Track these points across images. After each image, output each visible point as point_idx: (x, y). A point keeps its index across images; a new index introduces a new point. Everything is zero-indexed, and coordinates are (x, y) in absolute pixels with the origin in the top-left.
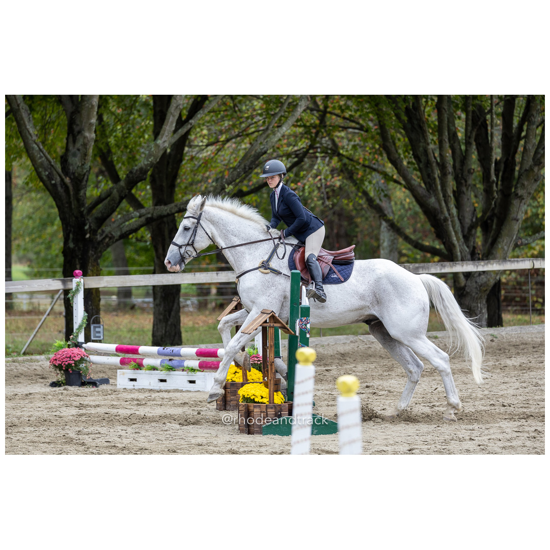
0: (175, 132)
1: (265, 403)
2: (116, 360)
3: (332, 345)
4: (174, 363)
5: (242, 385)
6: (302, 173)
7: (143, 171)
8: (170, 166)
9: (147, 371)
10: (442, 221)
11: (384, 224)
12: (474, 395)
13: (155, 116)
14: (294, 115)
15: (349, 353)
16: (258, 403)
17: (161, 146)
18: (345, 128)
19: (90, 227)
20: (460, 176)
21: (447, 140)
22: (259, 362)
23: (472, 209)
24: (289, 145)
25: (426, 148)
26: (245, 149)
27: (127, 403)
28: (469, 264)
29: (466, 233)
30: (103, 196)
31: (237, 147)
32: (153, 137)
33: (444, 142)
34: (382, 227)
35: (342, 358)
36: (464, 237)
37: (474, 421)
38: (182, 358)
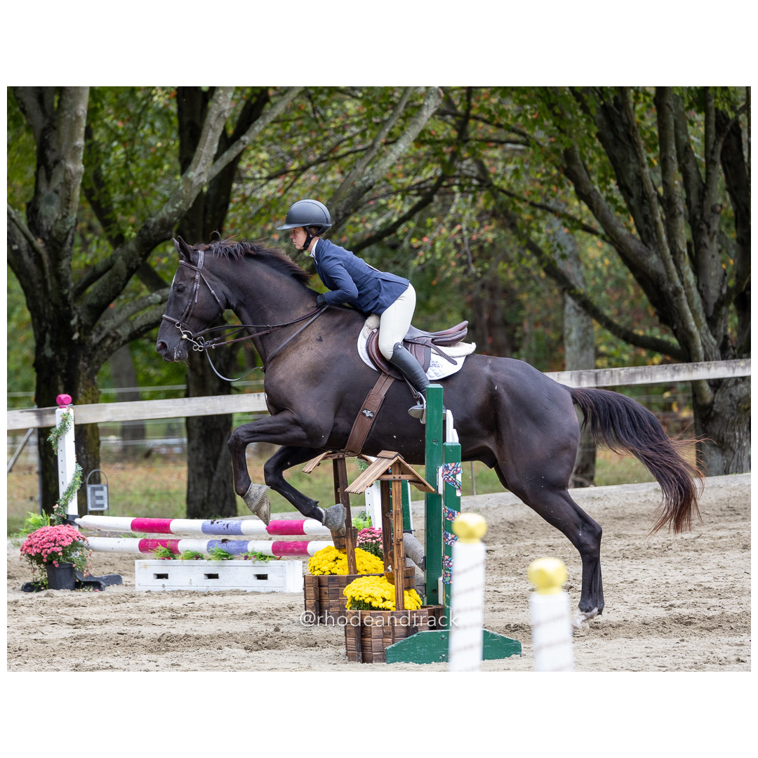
0: (216, 158)
1: (389, 610)
2: (133, 544)
3: (494, 509)
4: (231, 546)
5: (349, 580)
6: (429, 221)
7: (165, 225)
8: (210, 216)
9: (186, 562)
10: (671, 295)
11: (570, 301)
12: (738, 586)
13: (181, 132)
14: (418, 123)
15: (522, 521)
16: (378, 609)
17: (195, 181)
18: (500, 143)
19: (79, 321)
20: (698, 217)
21: (674, 158)
22: (374, 541)
23: (721, 272)
24: (407, 174)
25: (640, 171)
26: (334, 182)
27: (155, 615)
28: (720, 366)
29: (711, 314)
30: (100, 268)
31: (320, 180)
32: (178, 166)
33: (669, 161)
34: (567, 307)
35: (510, 530)
36: (708, 319)
37: (742, 630)
38: (242, 538)
